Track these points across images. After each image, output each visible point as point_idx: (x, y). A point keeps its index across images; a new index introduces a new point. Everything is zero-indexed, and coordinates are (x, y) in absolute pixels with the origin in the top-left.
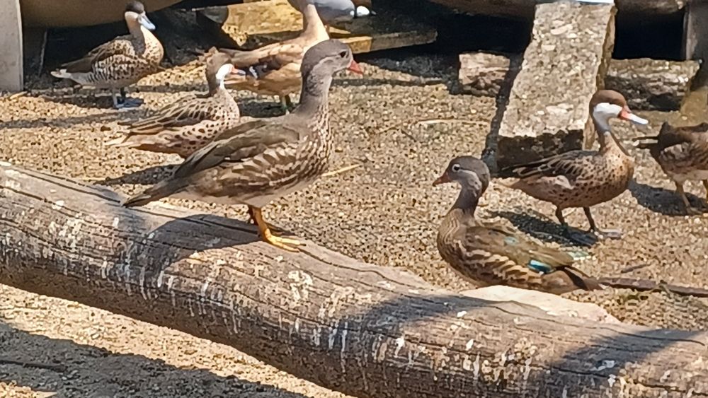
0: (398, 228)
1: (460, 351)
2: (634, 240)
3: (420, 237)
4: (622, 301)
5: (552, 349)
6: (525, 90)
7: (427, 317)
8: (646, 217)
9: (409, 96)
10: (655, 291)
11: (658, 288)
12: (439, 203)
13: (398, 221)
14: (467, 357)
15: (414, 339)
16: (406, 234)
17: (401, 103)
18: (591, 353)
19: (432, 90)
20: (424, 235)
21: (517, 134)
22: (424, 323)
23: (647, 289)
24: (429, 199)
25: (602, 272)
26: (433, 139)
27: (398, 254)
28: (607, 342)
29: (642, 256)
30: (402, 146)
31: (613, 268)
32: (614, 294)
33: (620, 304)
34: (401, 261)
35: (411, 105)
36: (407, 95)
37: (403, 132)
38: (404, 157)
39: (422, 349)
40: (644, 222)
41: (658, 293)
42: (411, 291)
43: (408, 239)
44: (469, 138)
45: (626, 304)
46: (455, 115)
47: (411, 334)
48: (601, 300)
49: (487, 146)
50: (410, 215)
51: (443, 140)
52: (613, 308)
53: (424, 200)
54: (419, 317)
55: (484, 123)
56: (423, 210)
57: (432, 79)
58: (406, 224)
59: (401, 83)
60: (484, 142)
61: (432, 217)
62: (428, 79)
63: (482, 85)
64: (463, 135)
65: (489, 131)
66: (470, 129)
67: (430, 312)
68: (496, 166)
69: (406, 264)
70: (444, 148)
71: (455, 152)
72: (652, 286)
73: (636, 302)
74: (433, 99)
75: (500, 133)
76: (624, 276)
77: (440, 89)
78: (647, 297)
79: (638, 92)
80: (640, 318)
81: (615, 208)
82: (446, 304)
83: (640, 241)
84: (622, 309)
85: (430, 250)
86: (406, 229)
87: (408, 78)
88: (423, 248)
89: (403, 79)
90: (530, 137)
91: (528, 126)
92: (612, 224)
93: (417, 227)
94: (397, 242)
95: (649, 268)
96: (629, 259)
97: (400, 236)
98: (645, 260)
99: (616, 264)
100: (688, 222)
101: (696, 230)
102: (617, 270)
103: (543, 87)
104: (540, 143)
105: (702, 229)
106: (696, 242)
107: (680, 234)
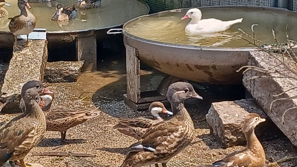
4: (53, 162)
6: (10, 78)
11: (67, 155)
23: (64, 156)
31: (49, 148)
32: (49, 159)
41: (67, 157)
45: (55, 162)
48: (44, 162)
52: (49, 165)
72: (65, 154)
73: (59, 161)
76: (54, 151)
78: (63, 159)
79: (59, 75)
84: (53, 165)
91: (12, 92)
95: (64, 147)
100: (80, 127)
101: (83, 130)
102: (51, 149)
103: (18, 76)
104: (18, 99)
105: (86, 129)
106: (83, 135)
107: (77, 132)
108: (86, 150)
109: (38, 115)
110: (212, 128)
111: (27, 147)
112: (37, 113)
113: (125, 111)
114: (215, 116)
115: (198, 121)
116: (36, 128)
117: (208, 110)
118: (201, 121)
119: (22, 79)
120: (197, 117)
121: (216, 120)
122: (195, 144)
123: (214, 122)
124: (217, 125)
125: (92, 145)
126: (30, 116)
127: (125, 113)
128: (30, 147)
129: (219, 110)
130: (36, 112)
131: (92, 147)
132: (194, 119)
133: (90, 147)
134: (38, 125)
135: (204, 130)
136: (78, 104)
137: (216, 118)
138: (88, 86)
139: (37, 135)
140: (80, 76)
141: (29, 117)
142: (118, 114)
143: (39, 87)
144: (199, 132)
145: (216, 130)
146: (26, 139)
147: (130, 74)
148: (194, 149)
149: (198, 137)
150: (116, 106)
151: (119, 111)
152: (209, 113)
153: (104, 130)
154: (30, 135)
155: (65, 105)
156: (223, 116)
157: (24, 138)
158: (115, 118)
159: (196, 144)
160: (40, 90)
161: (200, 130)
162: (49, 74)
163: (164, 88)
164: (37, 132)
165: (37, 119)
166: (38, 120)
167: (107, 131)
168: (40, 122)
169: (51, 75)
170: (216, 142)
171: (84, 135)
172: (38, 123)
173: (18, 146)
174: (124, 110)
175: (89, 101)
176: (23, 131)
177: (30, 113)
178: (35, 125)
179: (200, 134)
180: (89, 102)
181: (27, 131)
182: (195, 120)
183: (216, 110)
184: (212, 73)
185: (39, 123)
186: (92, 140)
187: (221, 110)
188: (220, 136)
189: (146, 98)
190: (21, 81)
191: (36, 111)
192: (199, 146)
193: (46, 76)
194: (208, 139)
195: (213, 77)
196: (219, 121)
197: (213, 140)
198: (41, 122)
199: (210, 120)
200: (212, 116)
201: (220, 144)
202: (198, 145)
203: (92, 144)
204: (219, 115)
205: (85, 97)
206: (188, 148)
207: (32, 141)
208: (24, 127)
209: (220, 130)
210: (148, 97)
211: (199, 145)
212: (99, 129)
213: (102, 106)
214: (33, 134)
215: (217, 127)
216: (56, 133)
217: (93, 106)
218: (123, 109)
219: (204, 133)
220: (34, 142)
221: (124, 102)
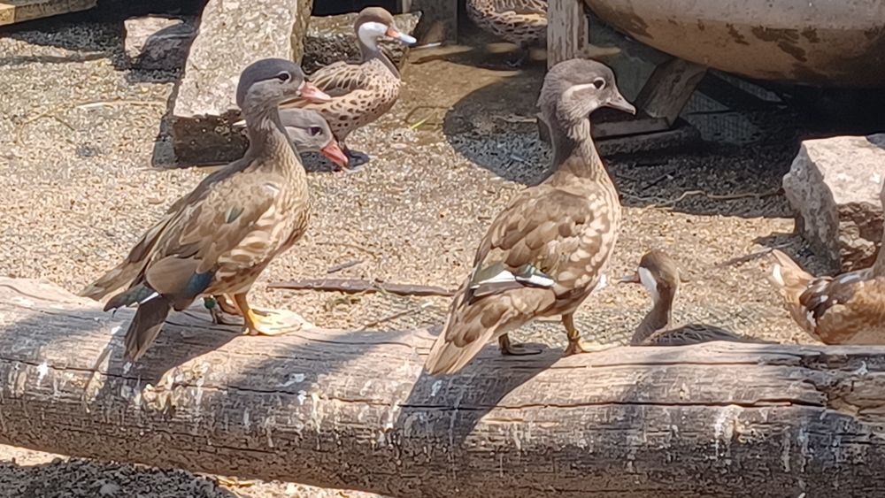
0: (52, 236)
1: (116, 376)
2: (342, 232)
3: (79, 246)
4: (328, 307)
5: (228, 365)
6: (204, 59)
7: (74, 336)
8: (357, 204)
9: (64, 75)
10: (369, 292)
11: (371, 288)
12: (103, 203)
13: (52, 228)
14: (125, 382)
15: (59, 364)
16: (62, 242)
17: (55, 84)
18: (275, 367)
19: (94, 66)
20: (84, 242)
21: (196, 113)
22: (71, 345)
23: (360, 291)
24: (91, 198)
25: (303, 274)
26: (95, 127)
27: (52, 268)
28: (294, 352)
29: (352, 251)
30: (57, 136)
31: (318, 268)
32: (318, 300)
33: (326, 310)
34: (56, 277)
35: (67, 86)
36: (62, 74)
37: (58, 120)
38: (59, 150)
39: (70, 376)
40: (354, 210)
41: (372, 295)
42: (53, 306)
43: (64, 249)
44: (140, 123)
45: (334, 309)
46: (121, 94)
47: (55, 358)
48: (303, 307)
49: (161, 131)
50: (68, 219)
51: (107, 127)
52: (318, 315)
53: (85, 201)
54: (65, 338)
55: (159, 103)
56: (82, 212)
57: (94, 53)
58: (63, 231)
59: (54, 60)
60: (158, 126)
61: (94, 221)
62: (88, 54)
63: (155, 56)
64: (132, 118)
65: (164, 113)
66: (140, 111)
67: (77, 331)
68: (173, 155)
69: (62, 279)
70: (108, 136)
71: (122, 140)
72: (365, 287)
73: (346, 306)
74: (94, 77)
75: (176, 113)
76: (331, 277)
77: (103, 64)
78: (359, 300)
79: (346, 54)
80: (351, 326)
81: (319, 196)
82: (96, 319)
83: (351, 234)
84: (328, 316)
85: (92, 260)
86: (62, 237)
87: (64, 53)
88: (83, 258)
89: (57, 55)
90: (212, 116)
91: (209, 103)
92: (316, 215)
93: (77, 232)
94: (51, 254)
95: (362, 265)
96: (337, 255)
97: (55, 246)
98: (357, 256)
99: (321, 263)
100: (408, 208)
101: (418, 217)
102: (323, 270)
103: (227, 54)
104: (225, 122)
105: (426, 215)
106: (418, 230)
107: (399, 223)
108: (426, 274)
109: (286, 164)
110: (803, 214)
111: (256, 255)
112: (281, 159)
113: (542, 162)
114: (810, 180)
115: (758, 195)
116: (280, 202)
117: (791, 164)
118: (769, 196)
119: (237, 65)
120: (755, 183)
121: (815, 191)
122: (748, 261)
123: (808, 196)
124: (817, 205)
125: (445, 261)
126: (262, 166)
127: (541, 168)
128: (265, 257)
129: (823, 161)
130: (280, 154)
131: (443, 267)
132: (748, 189)
133: (438, 267)
134: (286, 191)
135: (778, 222)
136: (401, 141)
137: (813, 186)
138: (430, 87)
139: (284, 219)
140: (407, 58)
141: (258, 171)
142: (519, 170)
143: (288, 77)
144: (760, 228)
145: (813, 222)
146: (251, 231)
147: (557, 51)
148: (745, 277)
149: (757, 243)
150: (514, 149)
151: (523, 162)
152: (793, 169)
153: (479, 218)
154: (261, 222)
155: (364, 143)
156: (834, 179)
157: (245, 229)
158: (513, 182)
159: (751, 261)
160: (291, 86)
161: (765, 220)
162: (316, 52)
163: (658, 95)
164: (282, 213)
165: (282, 175)
166: (285, 178)
167: (487, 221)
168: (291, 184)
169: (322, 56)
170: (813, 257)
171: (419, 232)
172: (285, 186)
173: (227, 253)
174: (538, 160)
175: (434, 131)
176: (243, 209)
177: (262, 157)
178: (276, 192)
179: (765, 232)
180: (434, 135)
181: (254, 210)
182: (751, 191)
183: (813, 161)
184: (803, 51)
185: (289, 186)
186: (443, 246)
187: (831, 161)
188: (823, 240)
189: (605, 124)
190: (235, 71)
191: (280, 151)
192: (761, 268)
193: (307, 58)
194: (787, 247)
195: (806, 64)
196: (821, 195)
197: (803, 250)
198: (294, 185)
199: (795, 191)
200: (801, 180)
201: (825, 264)
202: (758, 264)
203: (445, 257)
204: (823, 177)
205: (423, 121)
206: (729, 273)
207: (269, 239)
208: (246, 199)
209: (825, 220)
210: (608, 121)
211: (762, 265)
212: (466, 214)
213: (472, 146)
214: (272, 217)
215: (816, 214)
216: (338, 225)
217: (447, 148)
218: (535, 157)
219: (775, 231)
220: (276, 243)
221: (538, 136)
